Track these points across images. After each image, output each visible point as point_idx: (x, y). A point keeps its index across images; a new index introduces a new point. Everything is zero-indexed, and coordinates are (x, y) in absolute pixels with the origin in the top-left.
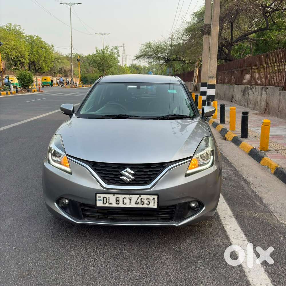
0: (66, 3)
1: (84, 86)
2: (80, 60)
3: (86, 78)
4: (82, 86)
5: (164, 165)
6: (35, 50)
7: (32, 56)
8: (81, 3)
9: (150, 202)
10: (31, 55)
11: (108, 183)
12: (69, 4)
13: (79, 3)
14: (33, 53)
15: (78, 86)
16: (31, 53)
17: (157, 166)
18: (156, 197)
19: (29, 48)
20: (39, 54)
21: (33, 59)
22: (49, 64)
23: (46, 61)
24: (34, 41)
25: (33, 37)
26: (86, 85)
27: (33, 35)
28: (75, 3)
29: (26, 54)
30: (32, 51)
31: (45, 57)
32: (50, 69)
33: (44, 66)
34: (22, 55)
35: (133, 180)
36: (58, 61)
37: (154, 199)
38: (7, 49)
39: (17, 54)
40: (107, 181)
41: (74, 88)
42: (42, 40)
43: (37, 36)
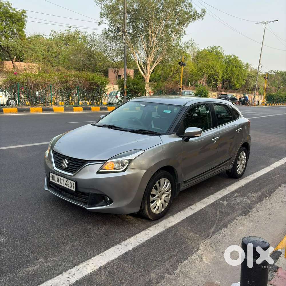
0: (261, 23)
1: (268, 104)
2: (267, 78)
3: (272, 96)
4: (266, 105)
5: (85, 162)
6: (229, 69)
7: (226, 75)
8: (277, 21)
9: (72, 185)
10: (225, 73)
11: (56, 167)
12: (265, 23)
13: (275, 21)
14: (227, 72)
15: (260, 104)
16: (226, 71)
17: (75, 161)
18: (74, 183)
19: (225, 67)
20: (233, 72)
21: (226, 77)
22: (241, 82)
23: (239, 78)
24: (230, 61)
25: (231, 57)
26: (270, 104)
27: (231, 55)
28: (270, 21)
29: (221, 72)
30: (227, 69)
31: (238, 75)
32: (241, 86)
33: (236, 83)
34: (217, 73)
35: (67, 168)
36: (252, 78)
37: (73, 184)
38: (204, 68)
39: (211, 73)
40: (57, 165)
41: (254, 106)
42: (239, 59)
43: (235, 56)
